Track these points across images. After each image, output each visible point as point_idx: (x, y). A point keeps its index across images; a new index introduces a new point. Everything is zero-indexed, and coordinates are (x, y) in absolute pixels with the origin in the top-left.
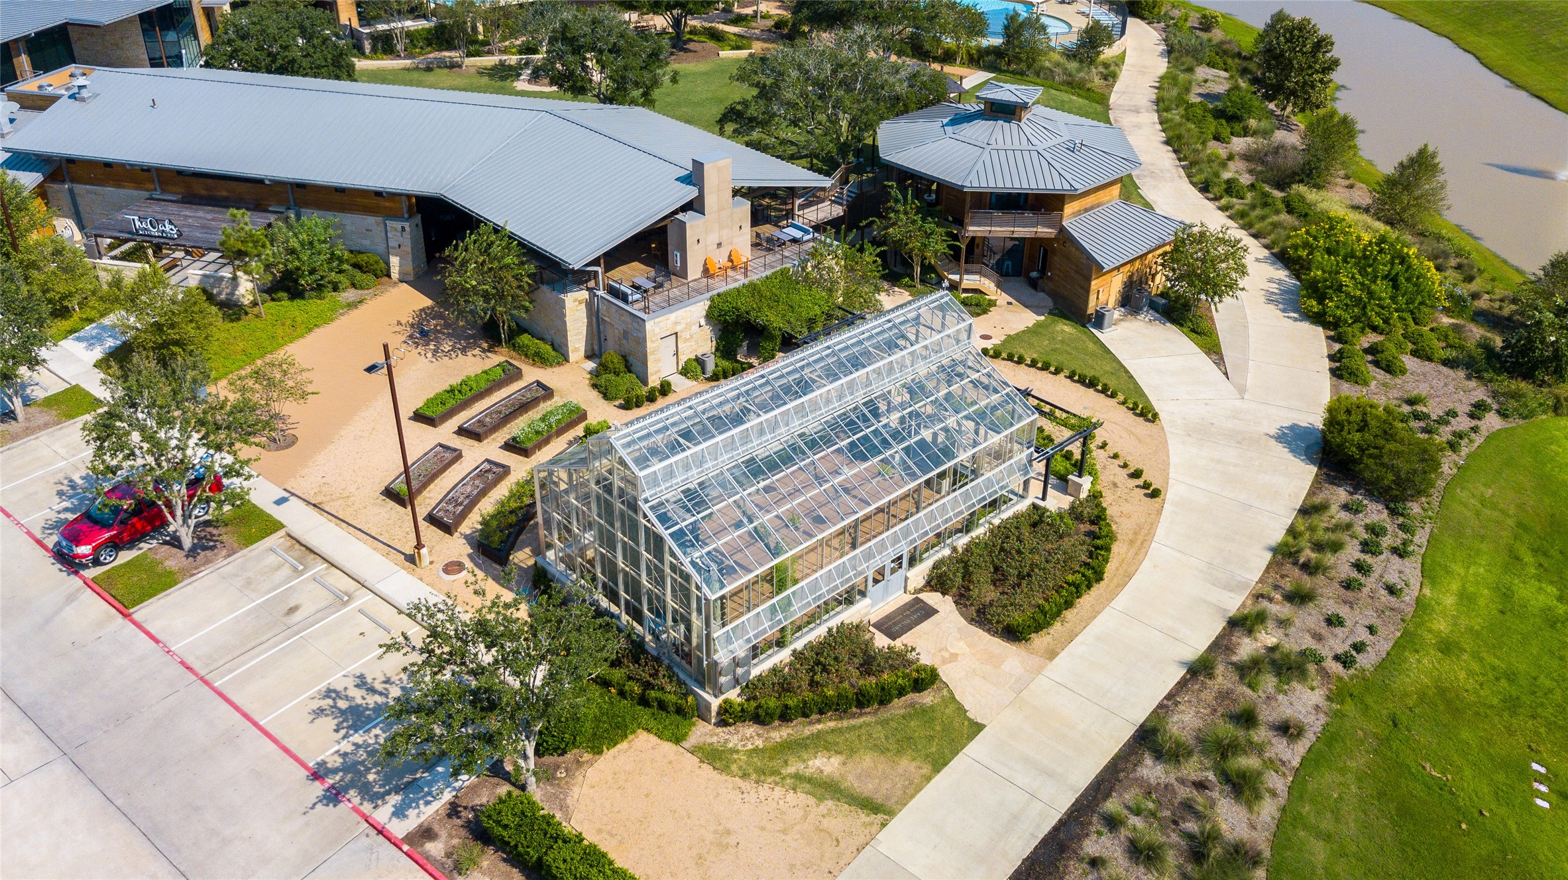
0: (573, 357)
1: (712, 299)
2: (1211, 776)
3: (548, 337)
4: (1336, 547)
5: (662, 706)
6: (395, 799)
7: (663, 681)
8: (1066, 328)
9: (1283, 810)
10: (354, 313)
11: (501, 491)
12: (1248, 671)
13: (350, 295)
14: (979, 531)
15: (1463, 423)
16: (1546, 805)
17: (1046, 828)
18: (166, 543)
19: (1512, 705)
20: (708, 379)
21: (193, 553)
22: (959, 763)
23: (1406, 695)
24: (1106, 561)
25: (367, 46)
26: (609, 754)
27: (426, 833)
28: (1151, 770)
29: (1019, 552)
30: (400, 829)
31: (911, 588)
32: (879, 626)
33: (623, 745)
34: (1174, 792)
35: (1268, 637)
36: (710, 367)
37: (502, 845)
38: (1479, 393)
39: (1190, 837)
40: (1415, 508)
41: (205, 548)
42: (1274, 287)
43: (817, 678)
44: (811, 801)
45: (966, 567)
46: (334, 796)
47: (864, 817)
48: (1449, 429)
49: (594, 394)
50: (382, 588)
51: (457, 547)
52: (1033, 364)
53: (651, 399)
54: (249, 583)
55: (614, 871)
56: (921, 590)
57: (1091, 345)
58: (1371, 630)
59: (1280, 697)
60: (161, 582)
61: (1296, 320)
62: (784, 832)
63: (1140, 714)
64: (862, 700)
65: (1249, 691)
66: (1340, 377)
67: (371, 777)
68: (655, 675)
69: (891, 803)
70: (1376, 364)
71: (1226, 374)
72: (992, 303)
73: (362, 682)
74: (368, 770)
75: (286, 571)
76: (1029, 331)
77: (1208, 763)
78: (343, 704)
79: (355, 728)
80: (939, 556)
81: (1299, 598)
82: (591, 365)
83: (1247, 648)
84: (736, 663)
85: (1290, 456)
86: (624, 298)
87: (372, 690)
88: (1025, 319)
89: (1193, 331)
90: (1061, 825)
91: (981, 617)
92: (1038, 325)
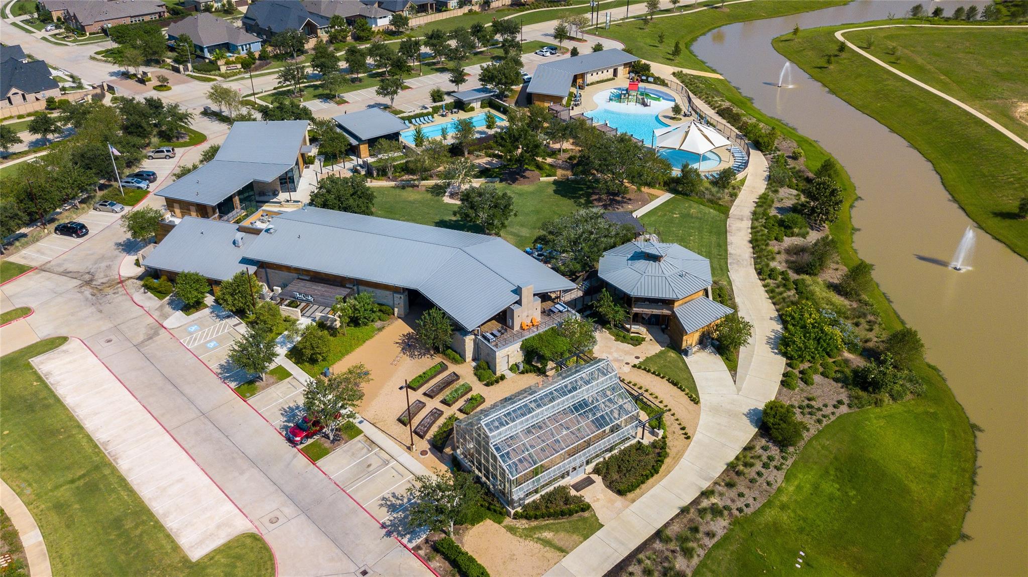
0: (467, 360)
1: (523, 341)
2: (678, 549)
3: (458, 351)
4: (752, 465)
5: (495, 511)
6: (408, 536)
7: (496, 503)
8: (673, 355)
9: (701, 562)
10: (381, 333)
11: (441, 421)
12: (702, 512)
13: (378, 324)
14: (615, 451)
15: (830, 409)
16: (799, 566)
17: (618, 562)
18: (323, 437)
19: (801, 530)
20: (520, 373)
21: (333, 442)
22: (593, 538)
23: (760, 524)
24: (661, 466)
25: (375, 174)
26: (477, 526)
27: (418, 548)
28: (658, 545)
29: (628, 461)
30: (410, 546)
31: (587, 472)
32: (573, 486)
33: (481, 523)
34: (664, 553)
35: (714, 500)
36: (521, 368)
37: (443, 554)
38: (844, 396)
39: (664, 567)
40: (791, 449)
41: (337, 440)
42: (772, 335)
43: (549, 505)
44: (542, 547)
45: (607, 466)
46: (389, 534)
47: (558, 553)
48: (821, 413)
49: (475, 378)
50: (398, 459)
51: (424, 445)
52: (654, 373)
53: (497, 382)
54: (353, 454)
55: (478, 564)
56: (590, 473)
57: (681, 364)
58: (755, 499)
59: (712, 522)
60: (324, 452)
61: (776, 353)
62: (532, 556)
63: (659, 525)
64: (563, 514)
65: (700, 520)
66: (783, 385)
67: (400, 529)
68: (493, 500)
69: (568, 550)
70: (802, 379)
71: (735, 381)
72: (643, 339)
73: (394, 495)
74: (399, 526)
75: (365, 450)
76: (657, 356)
77: (678, 544)
78: (389, 503)
79: (393, 511)
80: (597, 462)
81: (730, 485)
82: (474, 364)
83: (705, 503)
84: (520, 499)
85: (749, 424)
86: (488, 340)
87: (398, 499)
88: (657, 348)
89: (727, 359)
90: (623, 561)
91: (610, 485)
92: (661, 352)
